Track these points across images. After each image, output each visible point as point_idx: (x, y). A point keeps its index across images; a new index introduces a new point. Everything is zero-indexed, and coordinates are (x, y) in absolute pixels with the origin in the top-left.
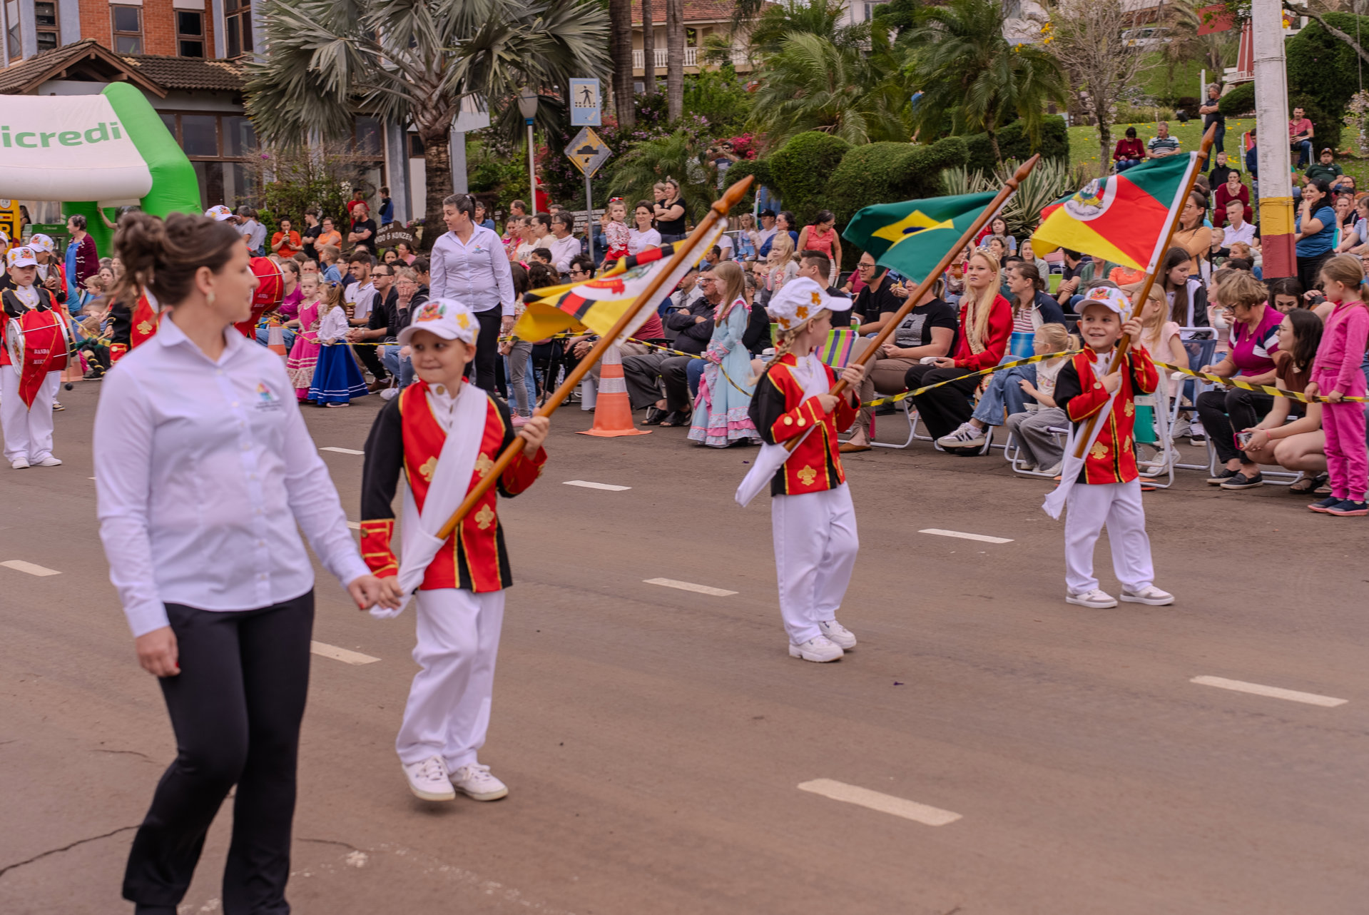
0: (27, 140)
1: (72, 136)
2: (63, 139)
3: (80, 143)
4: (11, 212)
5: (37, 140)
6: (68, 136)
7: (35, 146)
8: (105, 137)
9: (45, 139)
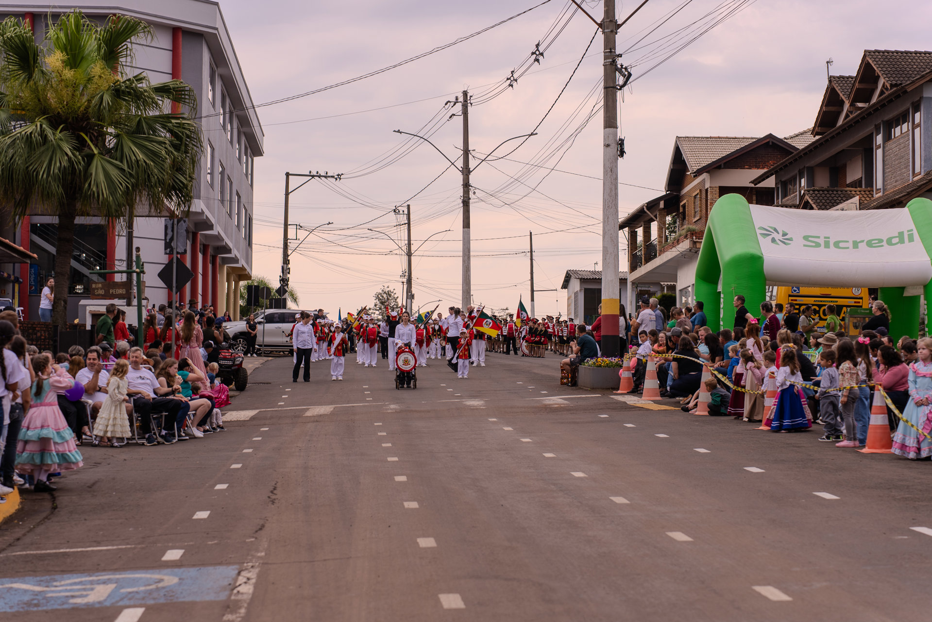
0: (841, 245)
1: (877, 241)
2: (870, 244)
3: (882, 246)
4: (861, 298)
5: (850, 245)
6: (873, 242)
7: (848, 248)
8: (902, 241)
9: (856, 245)
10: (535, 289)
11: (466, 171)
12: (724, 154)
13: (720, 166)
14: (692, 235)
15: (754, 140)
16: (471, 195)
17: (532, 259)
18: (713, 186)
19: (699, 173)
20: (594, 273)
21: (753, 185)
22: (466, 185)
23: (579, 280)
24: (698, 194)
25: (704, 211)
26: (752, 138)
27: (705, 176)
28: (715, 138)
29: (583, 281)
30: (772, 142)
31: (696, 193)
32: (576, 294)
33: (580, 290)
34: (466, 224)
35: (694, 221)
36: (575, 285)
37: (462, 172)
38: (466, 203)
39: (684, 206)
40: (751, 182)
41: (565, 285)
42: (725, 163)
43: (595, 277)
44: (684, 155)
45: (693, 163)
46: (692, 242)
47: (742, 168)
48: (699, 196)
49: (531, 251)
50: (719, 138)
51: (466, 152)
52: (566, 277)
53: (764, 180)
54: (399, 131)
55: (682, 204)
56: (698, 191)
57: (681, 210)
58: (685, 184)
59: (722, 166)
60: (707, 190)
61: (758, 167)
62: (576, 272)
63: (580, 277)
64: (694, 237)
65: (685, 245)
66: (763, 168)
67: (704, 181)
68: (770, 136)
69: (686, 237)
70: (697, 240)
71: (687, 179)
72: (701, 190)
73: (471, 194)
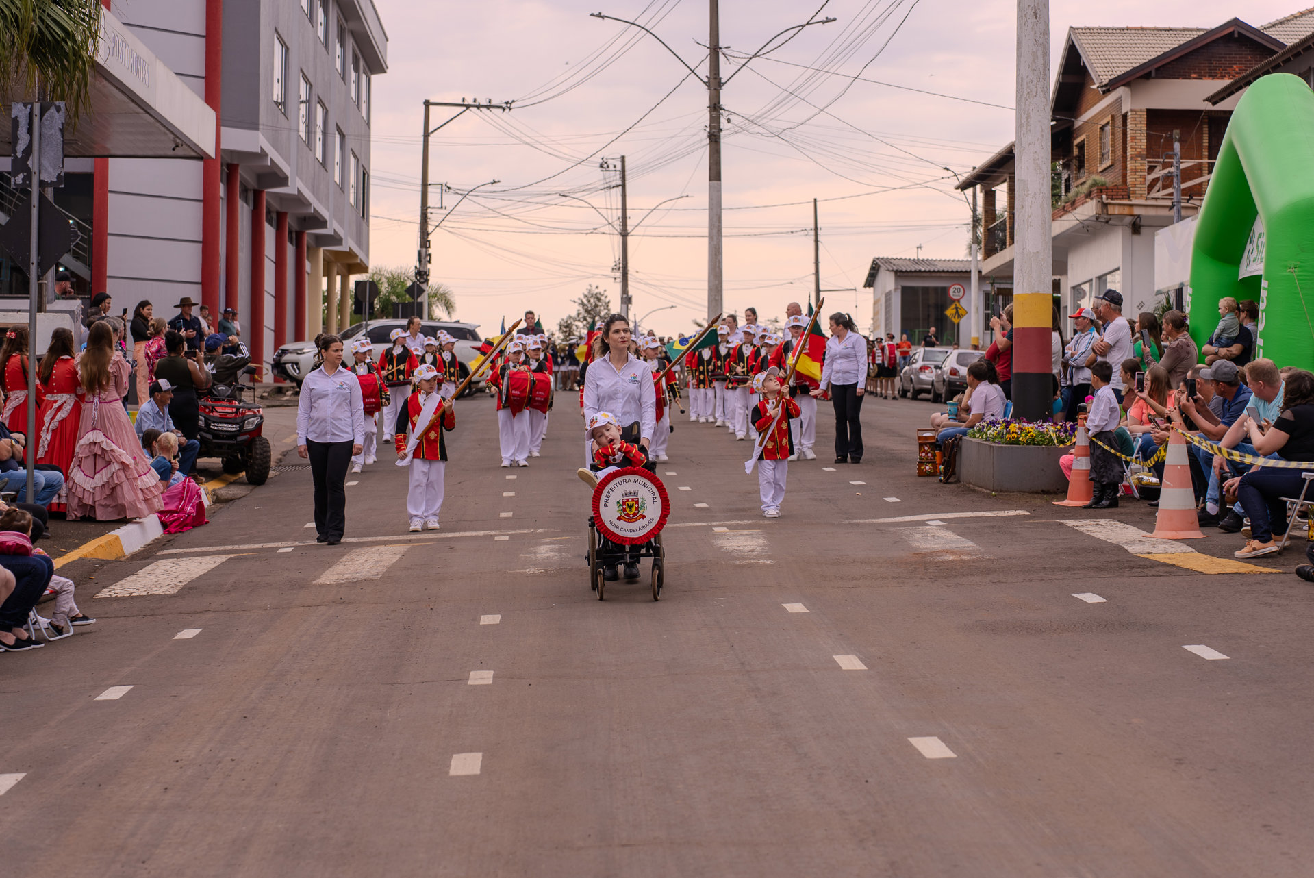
10: (821, 288)
11: (715, 83)
12: (1153, 55)
13: (1150, 73)
14: (1101, 191)
15: (1202, 33)
16: (723, 123)
17: (816, 241)
18: (1137, 107)
19: (1109, 87)
20: (916, 262)
21: (1208, 106)
22: (715, 108)
23: (893, 273)
24: (1108, 123)
25: (1119, 152)
26: (1198, 30)
27: (1121, 91)
28: (1135, 29)
29: (900, 274)
30: (1239, 33)
31: (1104, 122)
32: (888, 296)
33: (896, 289)
34: (715, 174)
35: (1100, 169)
36: (887, 282)
37: (708, 84)
38: (714, 138)
39: (1081, 146)
40: (1208, 99)
41: (870, 282)
42: (1157, 69)
43: (918, 268)
44: (1084, 58)
45: (1101, 68)
46: (1100, 204)
47: (1186, 76)
48: (1108, 128)
49: (816, 229)
50: (1142, 29)
51: (715, 50)
52: (872, 268)
53: (1223, 98)
54: (599, 15)
55: (1076, 142)
56: (1109, 118)
57: (1076, 152)
58: (1083, 108)
59: (1153, 74)
60: (1125, 117)
61: (1214, 77)
62: (887, 261)
63: (895, 268)
64: (1104, 196)
65: (1089, 209)
66: (1222, 77)
67: (1119, 101)
68: (1236, 22)
69: (1089, 195)
70: (1109, 201)
71: (1088, 97)
72: (1113, 117)
73: (723, 120)
